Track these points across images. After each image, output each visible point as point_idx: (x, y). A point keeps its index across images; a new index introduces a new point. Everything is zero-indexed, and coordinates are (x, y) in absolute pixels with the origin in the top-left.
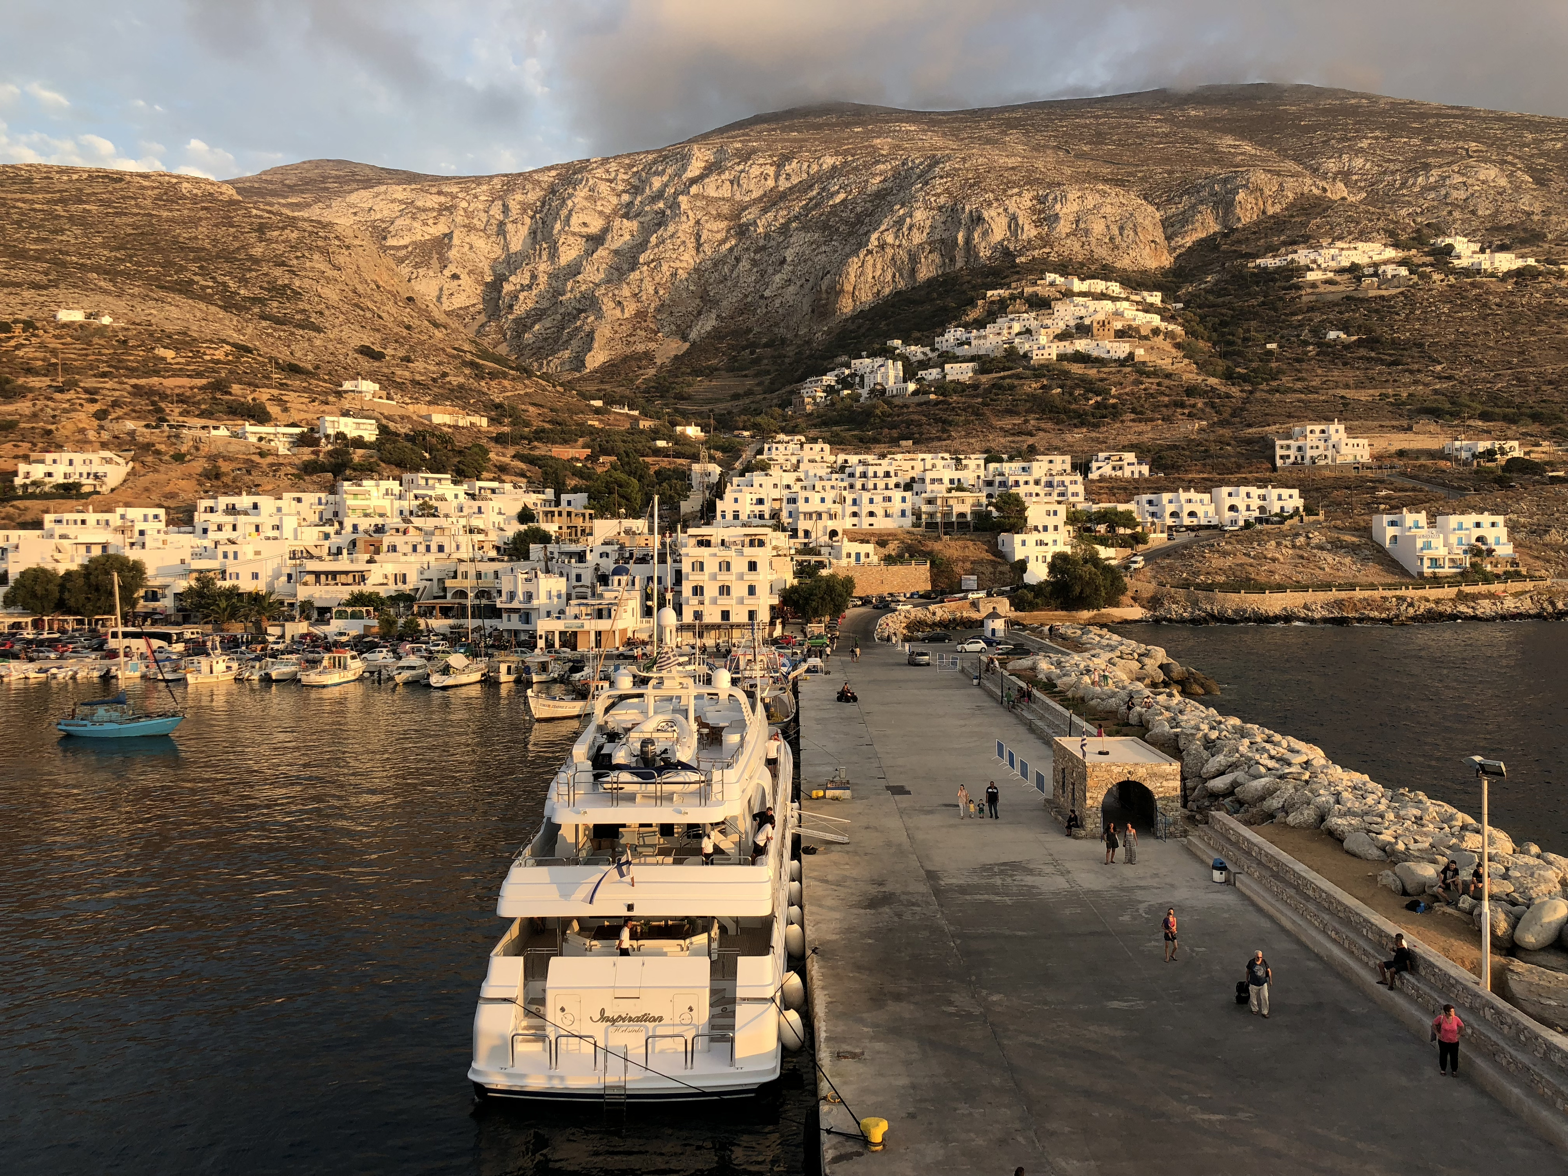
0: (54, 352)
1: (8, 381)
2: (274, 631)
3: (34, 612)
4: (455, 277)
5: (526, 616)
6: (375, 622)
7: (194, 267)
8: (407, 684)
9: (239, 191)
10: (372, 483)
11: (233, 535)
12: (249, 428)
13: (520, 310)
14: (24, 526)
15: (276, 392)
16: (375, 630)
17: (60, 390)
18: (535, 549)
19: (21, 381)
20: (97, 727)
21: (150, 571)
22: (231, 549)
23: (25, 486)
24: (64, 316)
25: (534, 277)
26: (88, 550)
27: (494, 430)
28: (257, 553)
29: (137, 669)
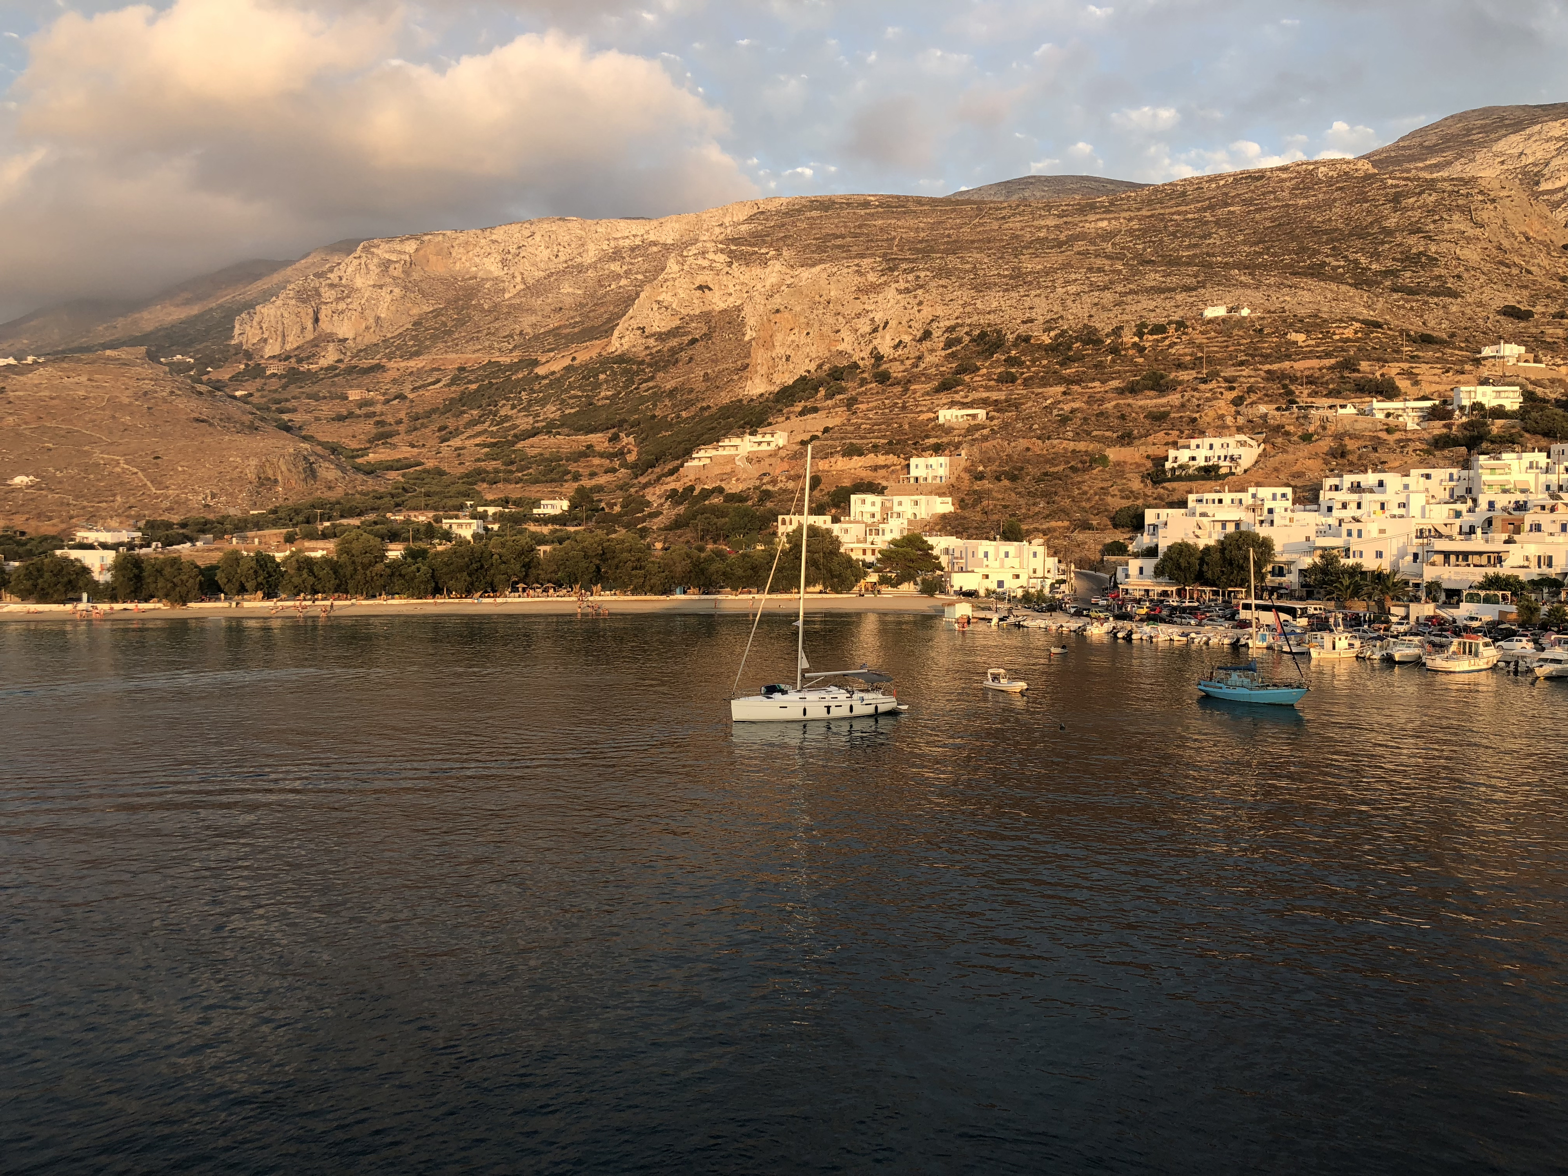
0: (1200, 347)
1: (1162, 377)
2: (1397, 611)
3: (1178, 582)
6: (1513, 608)
7: (1326, 249)
9: (1377, 163)
10: (1513, 455)
11: (1358, 513)
12: (1376, 405)
14: (1171, 505)
15: (1405, 366)
16: (1513, 617)
17: (1204, 381)
19: (1172, 376)
20: (1231, 691)
21: (1278, 548)
22: (1355, 527)
23: (1173, 469)
24: (1210, 313)
26: (1224, 526)
28: (1382, 531)
29: (1264, 639)
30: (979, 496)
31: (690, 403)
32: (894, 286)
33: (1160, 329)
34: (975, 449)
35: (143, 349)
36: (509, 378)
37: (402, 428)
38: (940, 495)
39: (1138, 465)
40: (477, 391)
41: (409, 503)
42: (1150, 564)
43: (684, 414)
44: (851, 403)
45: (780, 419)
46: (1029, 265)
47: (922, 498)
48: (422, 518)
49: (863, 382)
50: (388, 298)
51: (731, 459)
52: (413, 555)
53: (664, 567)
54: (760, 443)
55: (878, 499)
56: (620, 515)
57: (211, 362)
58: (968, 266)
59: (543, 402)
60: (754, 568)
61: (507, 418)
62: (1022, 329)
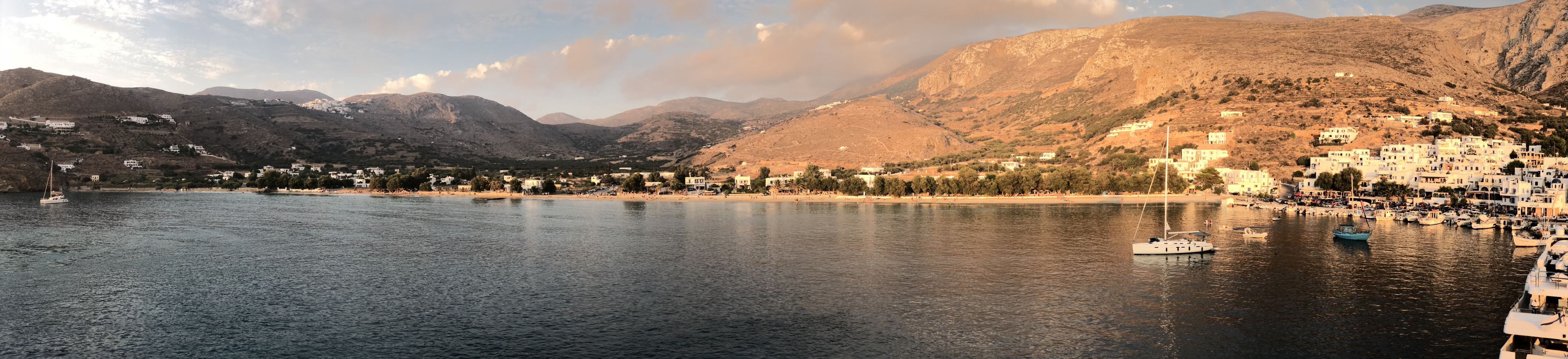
0: (1334, 89)
1: (1318, 101)
2: (1409, 201)
3: (1324, 189)
4: (1486, 51)
5: (1513, 200)
6: (1449, 199)
7: (1383, 52)
8: (1462, 226)
9: (1402, 20)
10: (1449, 140)
11: (1395, 161)
12: (1402, 117)
13: (1513, 65)
14: (1321, 156)
15: (1412, 102)
16: (1450, 202)
17: (1335, 103)
18: (1517, 170)
19: (1322, 100)
20: (1346, 235)
21: (1364, 175)
22: (1394, 166)
23: (1322, 140)
24: (1337, 75)
25: (1520, 49)
26: (1343, 165)
27: (1501, 117)
28: (1404, 168)
29: (1359, 213)
30: (1239, 150)
31: (1109, 108)
32: (1200, 56)
33: (1317, 80)
34: (1238, 129)
35: (885, 95)
36: (1029, 100)
37: (984, 123)
38: (1223, 149)
39: (1308, 138)
40: (1016, 106)
41: (988, 155)
42: (1313, 181)
43: (1106, 114)
44: (1182, 108)
45: (1151, 115)
46: (1261, 49)
47: (1214, 151)
48: (993, 162)
49: (1187, 99)
50: (979, 68)
51: (1128, 133)
52: (990, 177)
53: (1097, 183)
54: (1140, 126)
55: (1194, 151)
56: (1078, 159)
57: (910, 98)
58: (1233, 49)
59: (1044, 110)
60: (1139, 183)
61: (1028, 117)
62: (1259, 78)
